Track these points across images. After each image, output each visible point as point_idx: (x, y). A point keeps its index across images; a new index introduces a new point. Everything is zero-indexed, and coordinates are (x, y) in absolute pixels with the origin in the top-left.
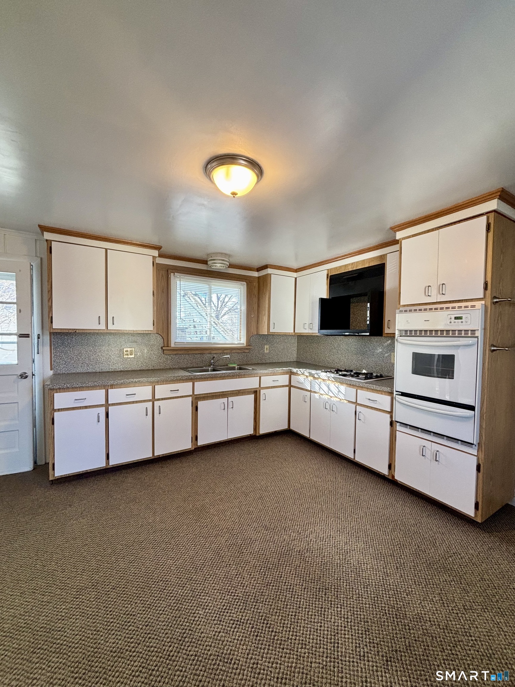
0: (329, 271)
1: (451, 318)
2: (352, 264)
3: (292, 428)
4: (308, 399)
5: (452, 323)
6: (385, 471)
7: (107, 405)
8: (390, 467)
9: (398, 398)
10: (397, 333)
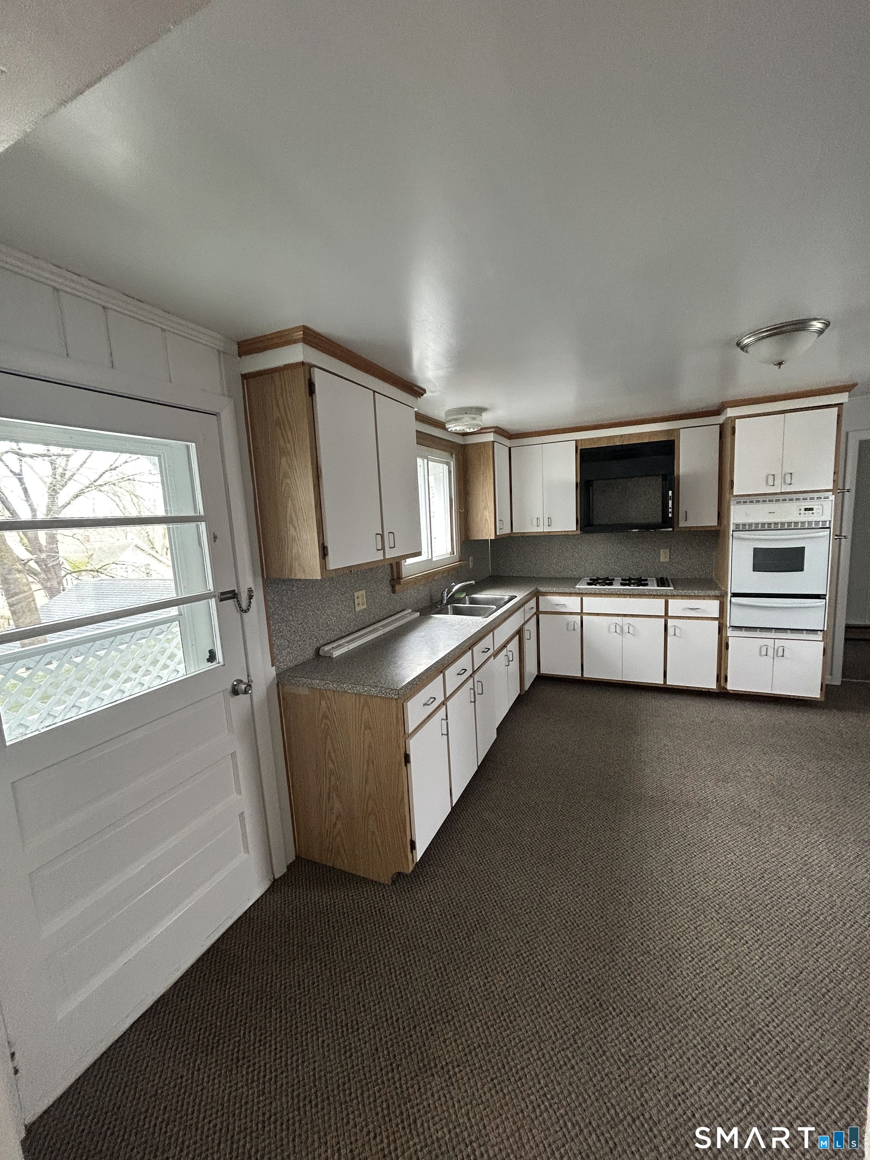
0: (580, 442)
1: (800, 510)
2: (621, 436)
3: (543, 671)
4: (577, 626)
5: (802, 515)
8: (719, 679)
9: (734, 600)
10: (732, 528)
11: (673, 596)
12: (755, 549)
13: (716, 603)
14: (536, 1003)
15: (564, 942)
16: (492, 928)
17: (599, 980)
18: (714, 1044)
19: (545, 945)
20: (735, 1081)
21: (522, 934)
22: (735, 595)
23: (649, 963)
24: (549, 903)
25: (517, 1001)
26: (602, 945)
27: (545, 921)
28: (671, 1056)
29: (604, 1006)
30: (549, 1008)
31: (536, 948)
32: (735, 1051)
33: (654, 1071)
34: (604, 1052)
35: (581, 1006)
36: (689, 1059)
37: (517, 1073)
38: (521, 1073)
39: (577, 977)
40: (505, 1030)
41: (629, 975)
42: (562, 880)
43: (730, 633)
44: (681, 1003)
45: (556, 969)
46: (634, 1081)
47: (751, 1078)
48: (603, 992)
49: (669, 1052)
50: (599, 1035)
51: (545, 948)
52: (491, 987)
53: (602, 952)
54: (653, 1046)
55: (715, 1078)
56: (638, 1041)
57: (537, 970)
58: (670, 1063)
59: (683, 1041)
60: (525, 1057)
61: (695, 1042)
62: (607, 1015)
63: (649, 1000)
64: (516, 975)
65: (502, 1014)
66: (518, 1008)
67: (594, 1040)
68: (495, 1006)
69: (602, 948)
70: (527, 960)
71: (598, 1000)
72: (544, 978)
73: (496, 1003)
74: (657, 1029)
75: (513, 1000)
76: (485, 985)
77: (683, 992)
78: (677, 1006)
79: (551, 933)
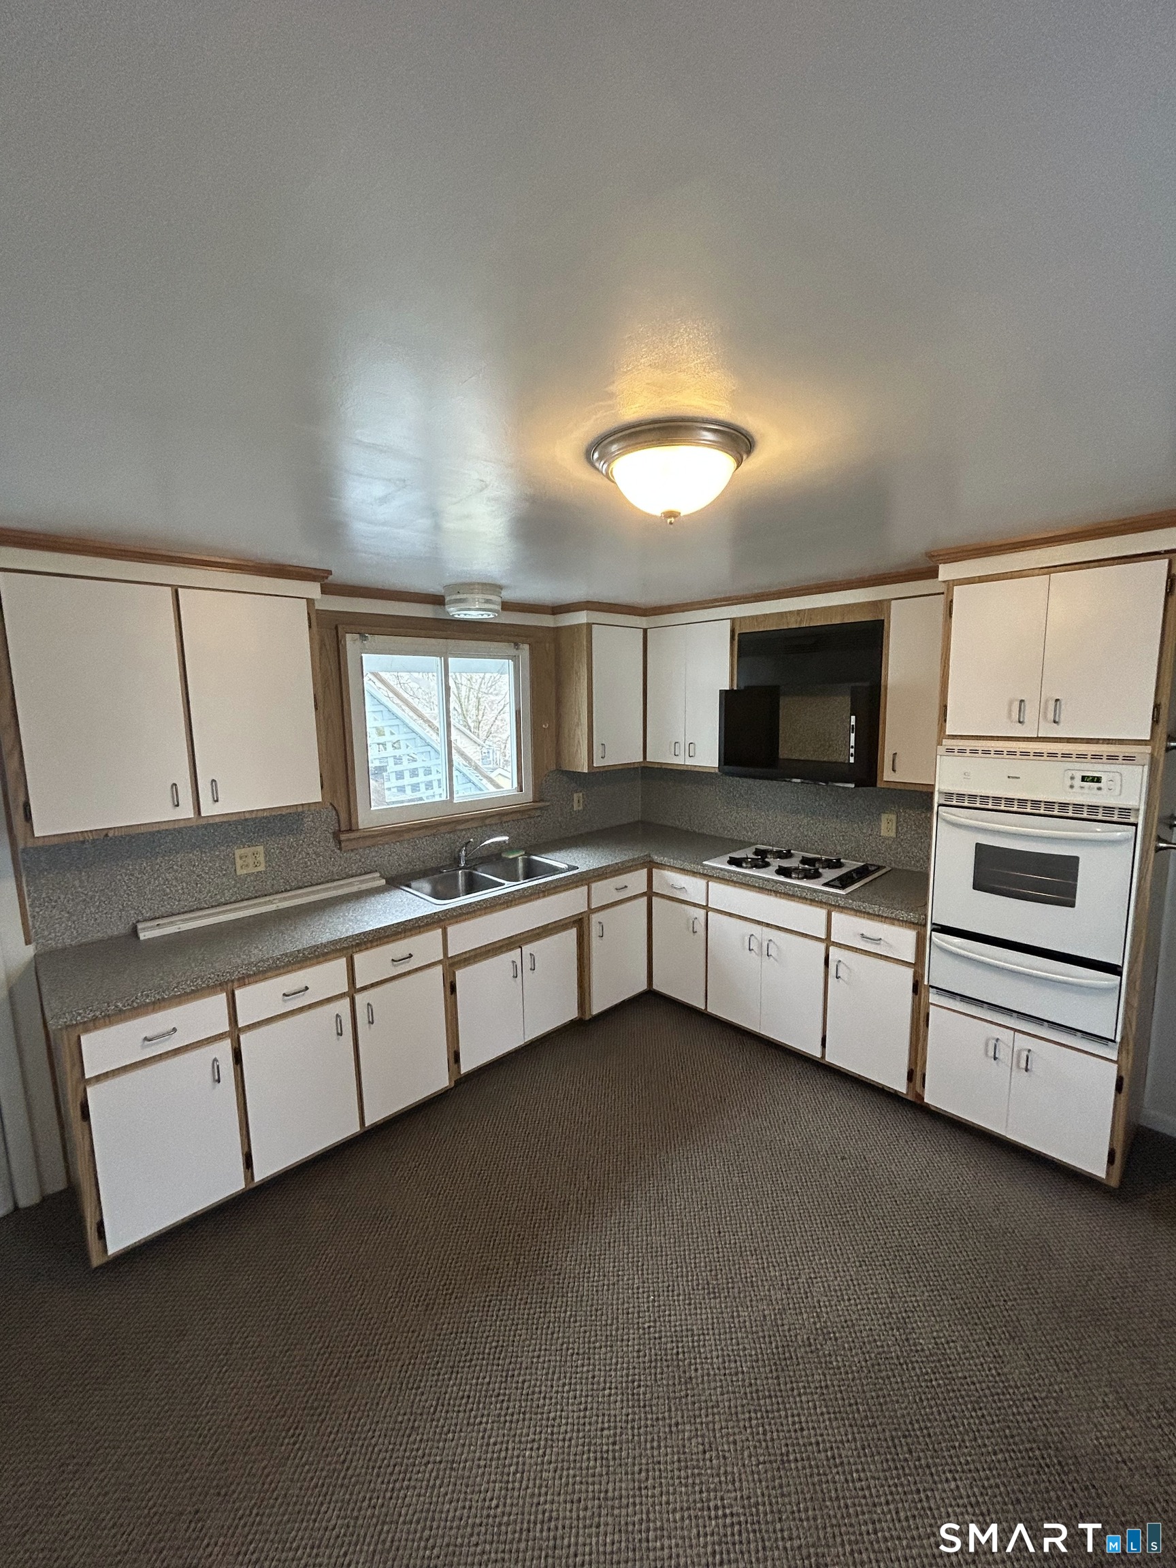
0: (737, 623)
1: (1072, 778)
2: (799, 612)
3: (657, 986)
4: (700, 928)
5: (1076, 789)
6: (901, 1086)
7: (235, 1032)
8: (911, 1076)
9: (938, 938)
10: (937, 798)
11: (842, 908)
12: (978, 846)
22: (938, 927)
43: (932, 995)
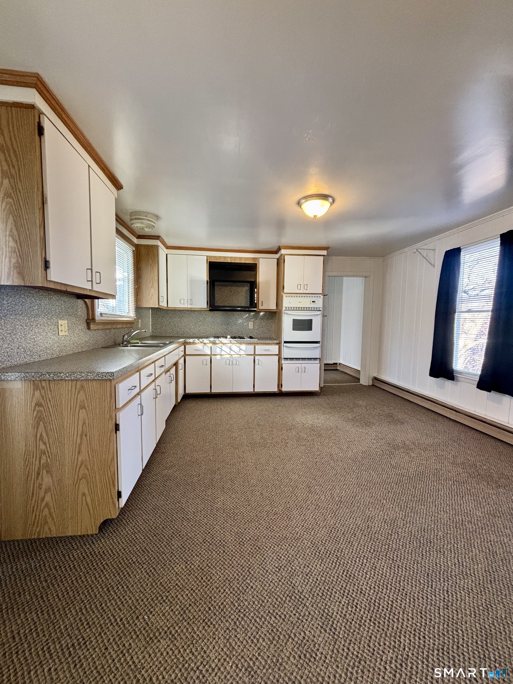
0: (209, 257)
1: (311, 302)
3: (187, 392)
6: (276, 390)
8: (278, 386)
9: (285, 344)
10: (284, 309)
11: (258, 344)
12: (293, 320)
13: (277, 347)
14: (222, 563)
15: (231, 525)
16: (184, 533)
17: (255, 536)
18: (316, 542)
19: (220, 530)
20: (330, 554)
21: (204, 530)
22: (285, 342)
23: (278, 518)
24: (217, 508)
25: (210, 567)
26: (252, 519)
27: (217, 518)
28: (300, 557)
29: (261, 548)
30: (230, 562)
31: (215, 534)
32: (326, 542)
33: (293, 568)
34: (267, 571)
35: (249, 553)
36: (308, 554)
37: (219, 607)
38: (222, 607)
39: (243, 539)
40: (206, 587)
41: (270, 527)
42: (222, 494)
43: (283, 362)
44: (298, 531)
45: (230, 540)
46: (286, 578)
47: (336, 550)
48: (258, 541)
49: (298, 556)
50: (262, 564)
51: (220, 532)
52: (191, 567)
53: (253, 522)
54: (290, 556)
55: (321, 557)
56: (283, 557)
57: (219, 545)
58: (300, 560)
59: (303, 547)
60: (222, 596)
61: (308, 545)
62: (264, 552)
63: (283, 535)
64: (206, 553)
65: (202, 579)
66: (212, 571)
67: (260, 567)
68: (196, 577)
69: (253, 520)
70: (211, 542)
71: (257, 546)
72: (224, 548)
73: (196, 575)
74: (290, 547)
75: (207, 568)
76: (186, 567)
77: (297, 525)
78: (296, 532)
79: (222, 523)
